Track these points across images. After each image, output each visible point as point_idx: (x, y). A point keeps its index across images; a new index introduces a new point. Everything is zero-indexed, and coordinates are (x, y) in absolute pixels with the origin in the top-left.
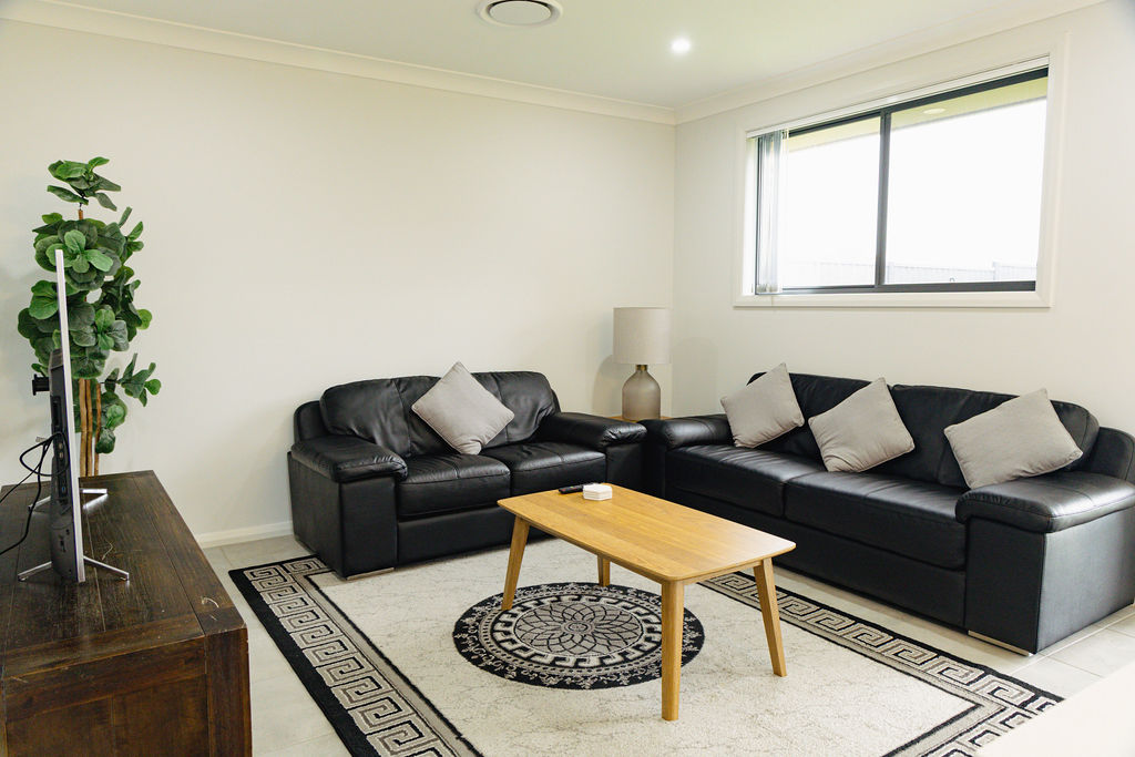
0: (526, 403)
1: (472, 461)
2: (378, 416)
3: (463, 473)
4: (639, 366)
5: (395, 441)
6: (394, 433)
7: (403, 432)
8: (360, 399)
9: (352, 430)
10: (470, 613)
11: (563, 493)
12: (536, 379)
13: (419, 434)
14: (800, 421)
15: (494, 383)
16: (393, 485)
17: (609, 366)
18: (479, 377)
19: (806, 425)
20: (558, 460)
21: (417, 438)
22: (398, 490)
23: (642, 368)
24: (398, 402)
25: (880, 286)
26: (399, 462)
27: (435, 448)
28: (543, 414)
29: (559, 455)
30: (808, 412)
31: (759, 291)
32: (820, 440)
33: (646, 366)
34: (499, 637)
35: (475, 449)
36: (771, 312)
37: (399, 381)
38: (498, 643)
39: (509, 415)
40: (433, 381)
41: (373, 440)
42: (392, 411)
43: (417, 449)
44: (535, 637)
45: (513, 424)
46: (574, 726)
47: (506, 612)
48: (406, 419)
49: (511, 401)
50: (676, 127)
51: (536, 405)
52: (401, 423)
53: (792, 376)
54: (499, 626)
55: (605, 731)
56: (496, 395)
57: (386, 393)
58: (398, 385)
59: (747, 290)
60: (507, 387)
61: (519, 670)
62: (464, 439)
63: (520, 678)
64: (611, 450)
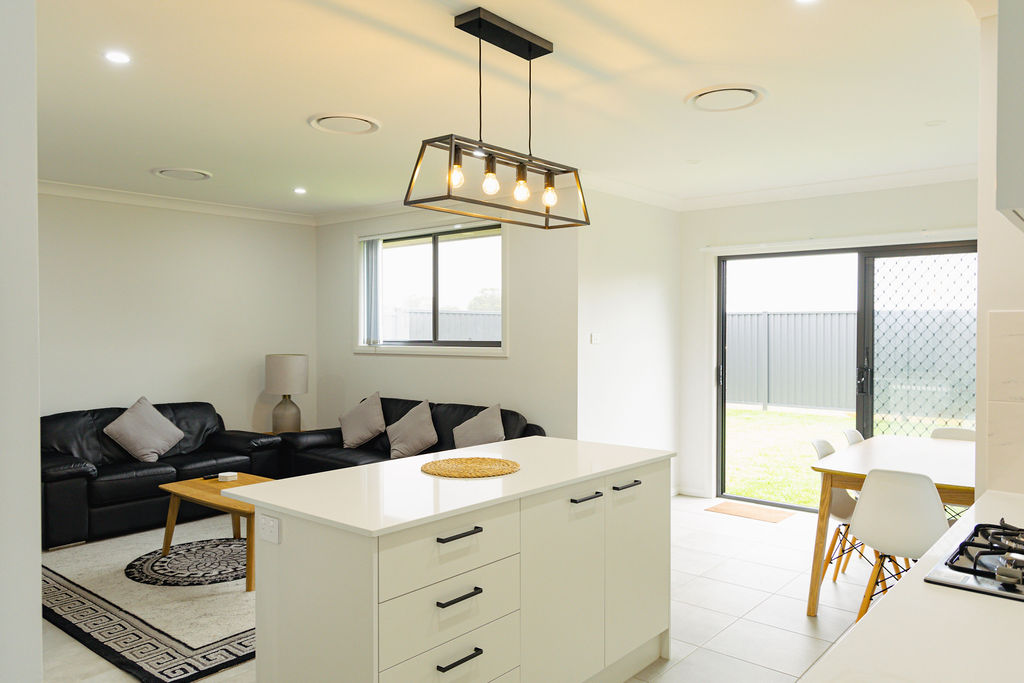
0: (196, 426)
1: (151, 465)
2: (77, 439)
3: (140, 473)
4: (284, 396)
5: (90, 454)
6: (89, 449)
7: (96, 448)
8: (61, 426)
9: (53, 448)
10: (139, 559)
11: (205, 479)
12: (205, 408)
13: (109, 450)
14: (383, 429)
15: (171, 411)
16: (85, 483)
17: (263, 398)
18: (160, 407)
19: (386, 431)
20: (214, 462)
21: (107, 452)
22: (90, 487)
23: (287, 398)
24: (92, 427)
25: (435, 342)
26: (91, 467)
27: (121, 457)
28: (209, 432)
29: (216, 459)
30: (388, 421)
31: (369, 342)
32: (391, 440)
33: (289, 396)
34: (156, 568)
35: (154, 458)
36: (375, 357)
37: (94, 412)
38: (155, 571)
39: (180, 434)
40: (121, 411)
41: (72, 454)
42: (88, 433)
43: (107, 460)
44: (181, 566)
45: (185, 439)
46: (192, 599)
47: (164, 557)
48: (98, 439)
49: (183, 423)
50: (317, 227)
51: (203, 426)
52: (94, 442)
53: (382, 399)
54: (158, 564)
55: (210, 599)
56: (172, 421)
57: (82, 421)
58: (93, 416)
59: (362, 341)
60: (182, 414)
61: (165, 581)
62: (145, 451)
63: (166, 583)
64: (255, 454)
